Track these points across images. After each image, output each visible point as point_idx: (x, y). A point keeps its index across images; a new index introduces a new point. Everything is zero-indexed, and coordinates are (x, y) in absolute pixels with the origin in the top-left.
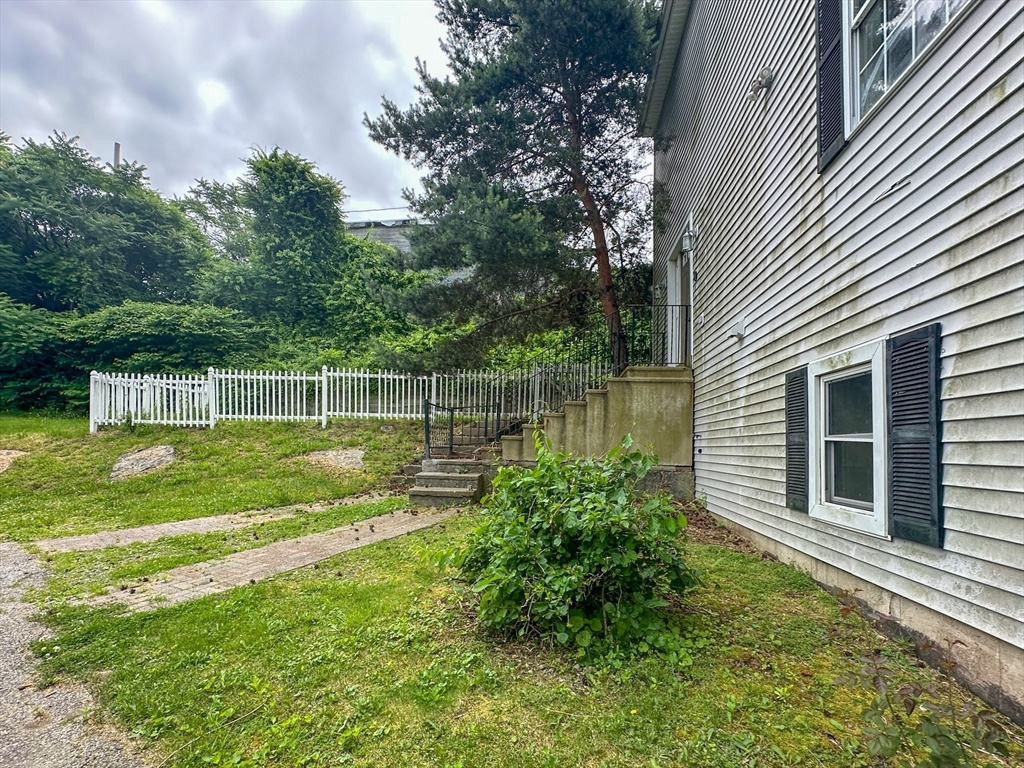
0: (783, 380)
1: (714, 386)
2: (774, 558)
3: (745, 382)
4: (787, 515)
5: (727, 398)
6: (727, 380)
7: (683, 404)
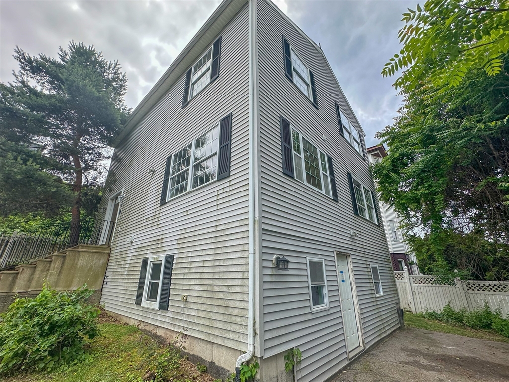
0: (142, 260)
1: (118, 257)
2: (128, 324)
3: (130, 258)
4: (135, 307)
5: (123, 262)
6: (124, 256)
7: (103, 262)
